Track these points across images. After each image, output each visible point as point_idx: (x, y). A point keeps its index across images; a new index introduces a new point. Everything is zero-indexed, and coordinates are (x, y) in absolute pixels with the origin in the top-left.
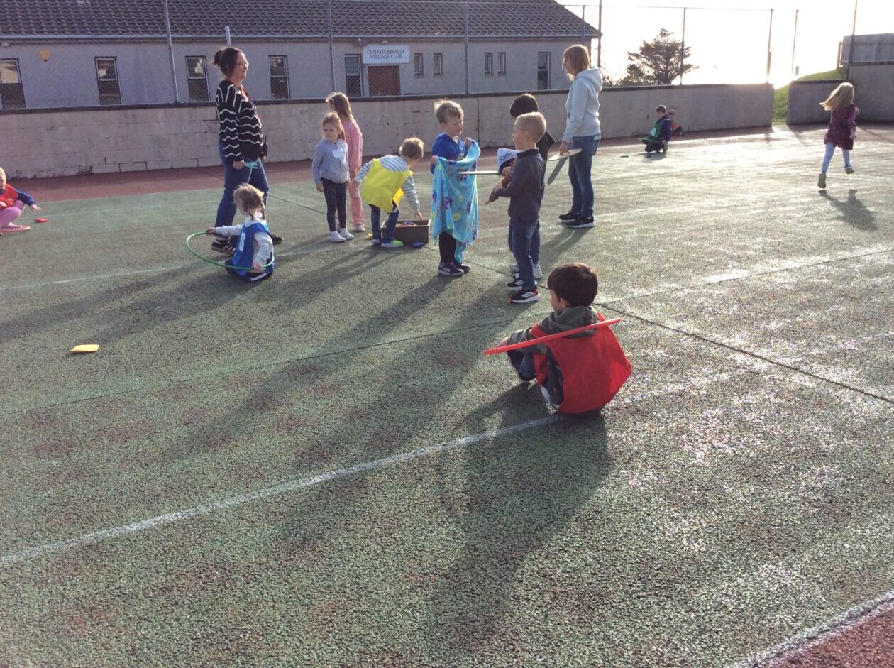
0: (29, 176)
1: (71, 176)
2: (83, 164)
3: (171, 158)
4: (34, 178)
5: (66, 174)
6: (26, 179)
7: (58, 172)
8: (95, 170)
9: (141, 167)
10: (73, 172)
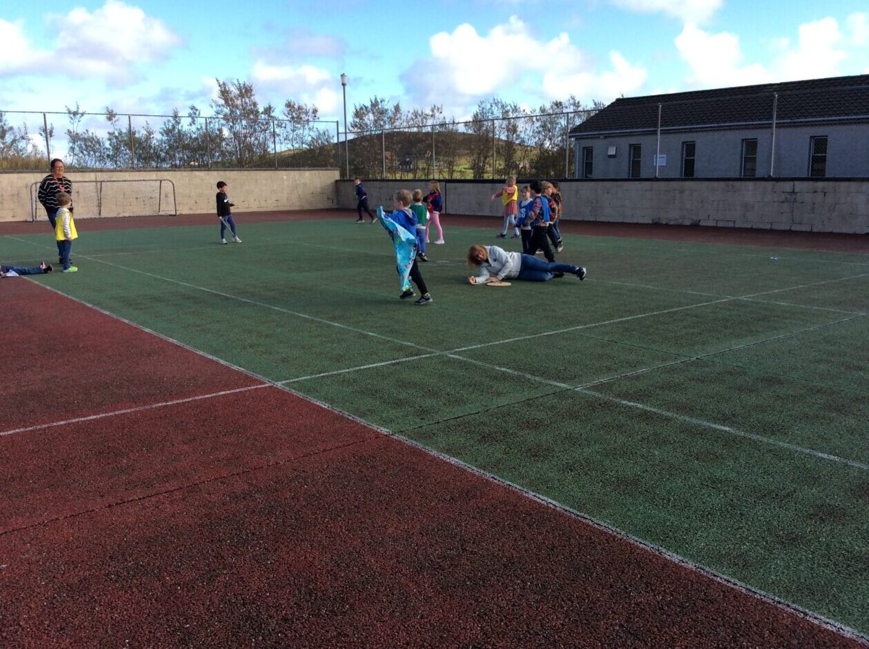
0: (664, 222)
1: (686, 227)
2: (695, 218)
3: (753, 221)
4: (666, 224)
5: (684, 224)
6: (662, 224)
7: (680, 222)
8: (702, 223)
9: (731, 225)
10: (688, 223)
